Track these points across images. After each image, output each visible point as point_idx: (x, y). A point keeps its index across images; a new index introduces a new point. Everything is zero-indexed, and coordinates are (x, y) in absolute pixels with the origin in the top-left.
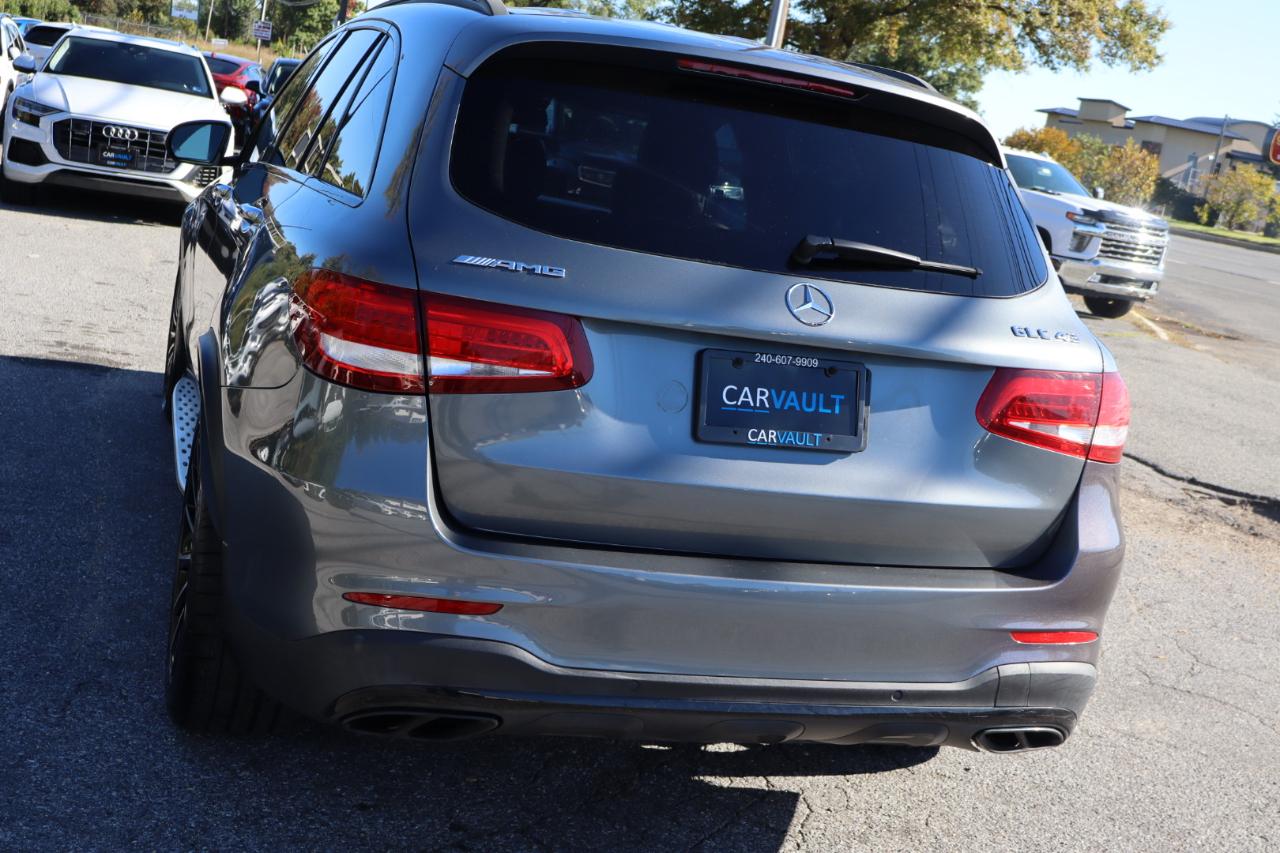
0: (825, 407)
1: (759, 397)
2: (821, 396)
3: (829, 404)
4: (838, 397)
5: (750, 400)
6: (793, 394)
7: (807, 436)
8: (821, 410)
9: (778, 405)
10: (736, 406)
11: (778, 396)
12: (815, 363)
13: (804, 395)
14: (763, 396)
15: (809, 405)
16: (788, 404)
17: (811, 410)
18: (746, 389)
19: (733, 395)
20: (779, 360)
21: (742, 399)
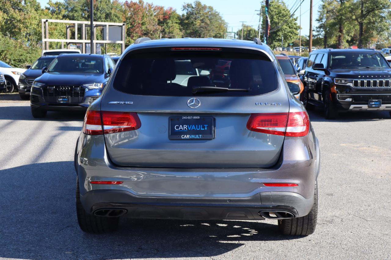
0: (202, 128)
1: (184, 127)
2: (201, 126)
3: (204, 127)
4: (206, 126)
5: (182, 128)
6: (193, 126)
7: (197, 136)
8: (202, 129)
9: (190, 129)
10: (178, 130)
11: (190, 126)
12: (199, 118)
13: (197, 126)
14: (185, 127)
15: (198, 128)
16: (192, 128)
17: (199, 129)
18: (181, 126)
19: (177, 128)
20: (189, 118)
21: (180, 128)
